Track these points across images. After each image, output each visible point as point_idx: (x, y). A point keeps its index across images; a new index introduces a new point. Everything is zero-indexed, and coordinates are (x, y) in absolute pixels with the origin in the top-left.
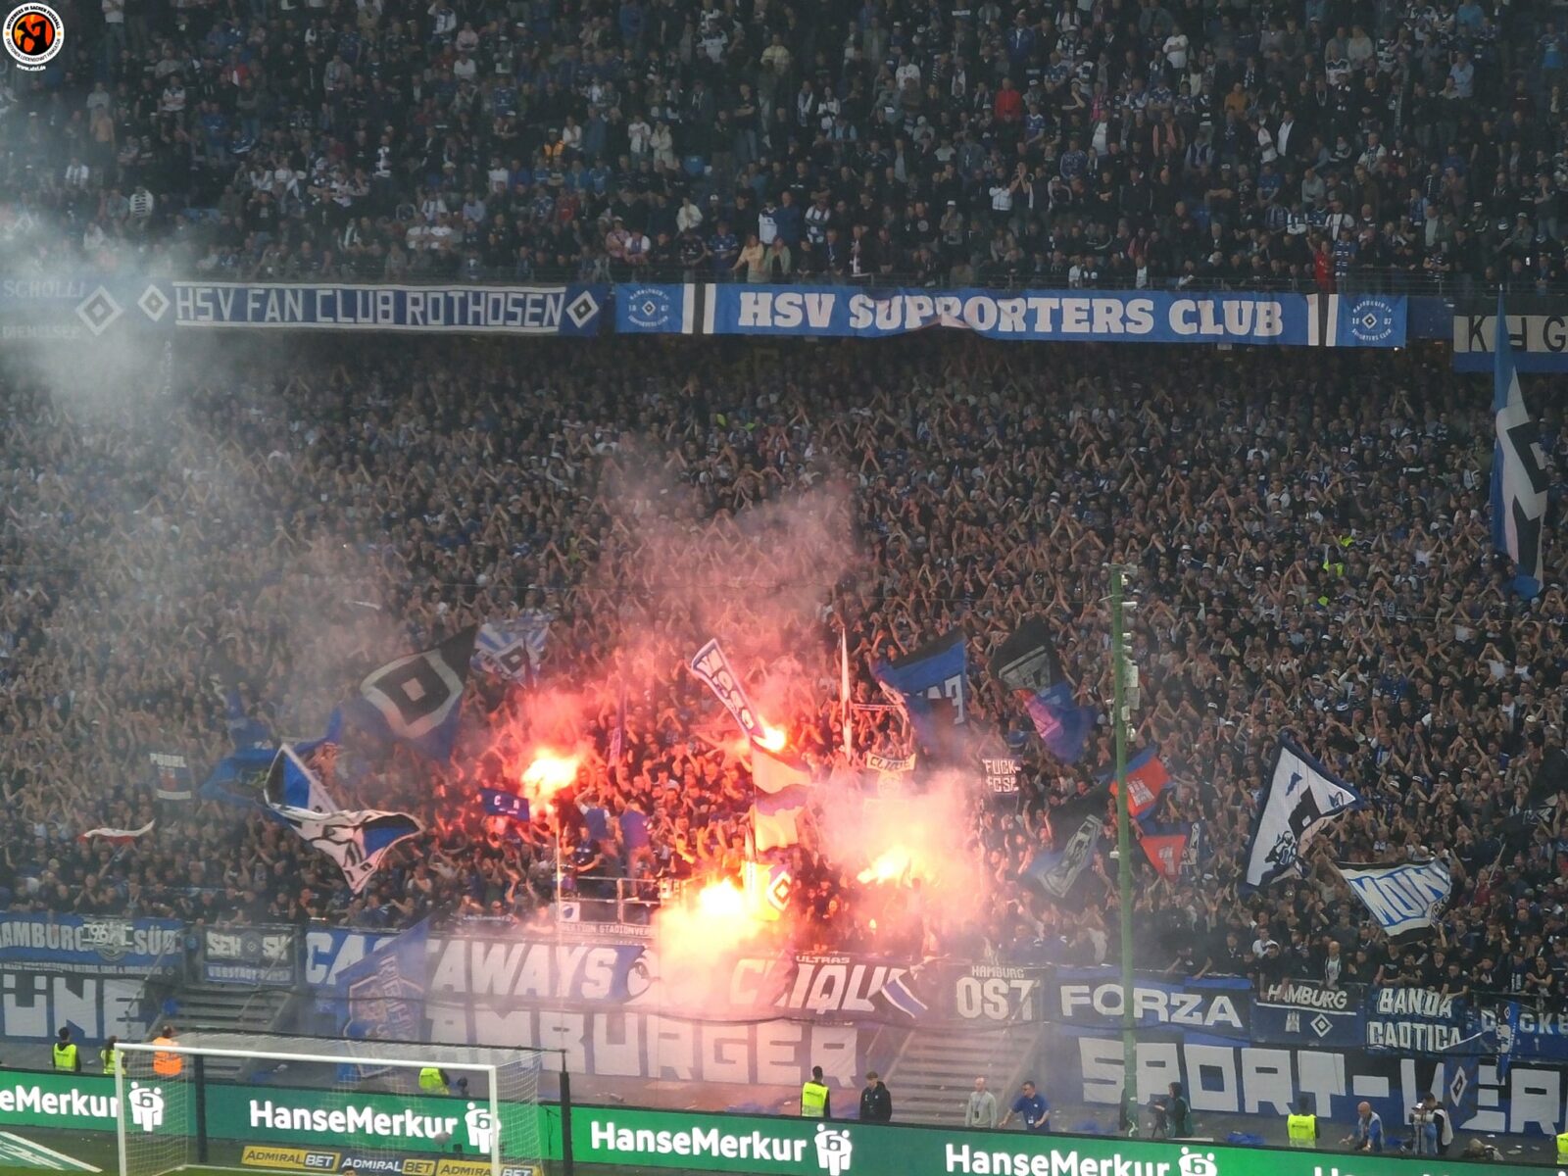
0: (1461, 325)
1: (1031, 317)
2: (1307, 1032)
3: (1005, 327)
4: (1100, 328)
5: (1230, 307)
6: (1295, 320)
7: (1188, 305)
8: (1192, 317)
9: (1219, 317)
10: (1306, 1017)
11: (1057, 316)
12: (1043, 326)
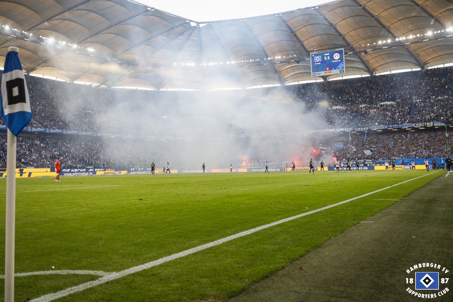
0: (356, 129)
1: (326, 131)
2: (361, 163)
3: (325, 131)
4: (331, 131)
5: (340, 129)
6: (345, 129)
7: (337, 129)
8: (338, 130)
9: (339, 130)
10: (361, 162)
11: (328, 131)
12: (327, 131)
